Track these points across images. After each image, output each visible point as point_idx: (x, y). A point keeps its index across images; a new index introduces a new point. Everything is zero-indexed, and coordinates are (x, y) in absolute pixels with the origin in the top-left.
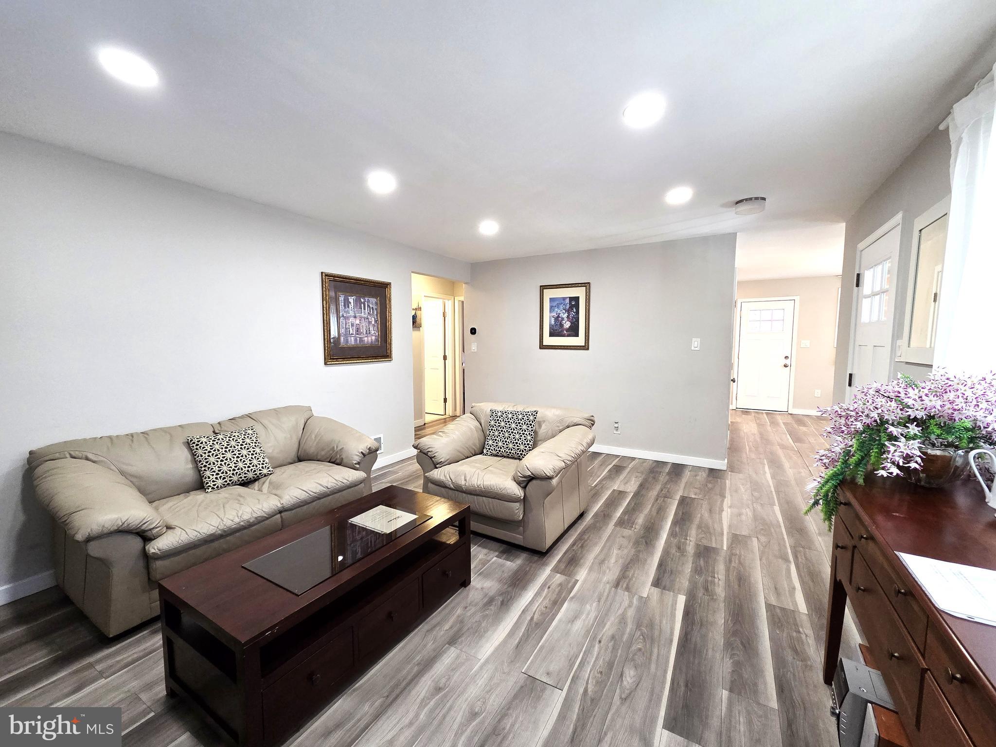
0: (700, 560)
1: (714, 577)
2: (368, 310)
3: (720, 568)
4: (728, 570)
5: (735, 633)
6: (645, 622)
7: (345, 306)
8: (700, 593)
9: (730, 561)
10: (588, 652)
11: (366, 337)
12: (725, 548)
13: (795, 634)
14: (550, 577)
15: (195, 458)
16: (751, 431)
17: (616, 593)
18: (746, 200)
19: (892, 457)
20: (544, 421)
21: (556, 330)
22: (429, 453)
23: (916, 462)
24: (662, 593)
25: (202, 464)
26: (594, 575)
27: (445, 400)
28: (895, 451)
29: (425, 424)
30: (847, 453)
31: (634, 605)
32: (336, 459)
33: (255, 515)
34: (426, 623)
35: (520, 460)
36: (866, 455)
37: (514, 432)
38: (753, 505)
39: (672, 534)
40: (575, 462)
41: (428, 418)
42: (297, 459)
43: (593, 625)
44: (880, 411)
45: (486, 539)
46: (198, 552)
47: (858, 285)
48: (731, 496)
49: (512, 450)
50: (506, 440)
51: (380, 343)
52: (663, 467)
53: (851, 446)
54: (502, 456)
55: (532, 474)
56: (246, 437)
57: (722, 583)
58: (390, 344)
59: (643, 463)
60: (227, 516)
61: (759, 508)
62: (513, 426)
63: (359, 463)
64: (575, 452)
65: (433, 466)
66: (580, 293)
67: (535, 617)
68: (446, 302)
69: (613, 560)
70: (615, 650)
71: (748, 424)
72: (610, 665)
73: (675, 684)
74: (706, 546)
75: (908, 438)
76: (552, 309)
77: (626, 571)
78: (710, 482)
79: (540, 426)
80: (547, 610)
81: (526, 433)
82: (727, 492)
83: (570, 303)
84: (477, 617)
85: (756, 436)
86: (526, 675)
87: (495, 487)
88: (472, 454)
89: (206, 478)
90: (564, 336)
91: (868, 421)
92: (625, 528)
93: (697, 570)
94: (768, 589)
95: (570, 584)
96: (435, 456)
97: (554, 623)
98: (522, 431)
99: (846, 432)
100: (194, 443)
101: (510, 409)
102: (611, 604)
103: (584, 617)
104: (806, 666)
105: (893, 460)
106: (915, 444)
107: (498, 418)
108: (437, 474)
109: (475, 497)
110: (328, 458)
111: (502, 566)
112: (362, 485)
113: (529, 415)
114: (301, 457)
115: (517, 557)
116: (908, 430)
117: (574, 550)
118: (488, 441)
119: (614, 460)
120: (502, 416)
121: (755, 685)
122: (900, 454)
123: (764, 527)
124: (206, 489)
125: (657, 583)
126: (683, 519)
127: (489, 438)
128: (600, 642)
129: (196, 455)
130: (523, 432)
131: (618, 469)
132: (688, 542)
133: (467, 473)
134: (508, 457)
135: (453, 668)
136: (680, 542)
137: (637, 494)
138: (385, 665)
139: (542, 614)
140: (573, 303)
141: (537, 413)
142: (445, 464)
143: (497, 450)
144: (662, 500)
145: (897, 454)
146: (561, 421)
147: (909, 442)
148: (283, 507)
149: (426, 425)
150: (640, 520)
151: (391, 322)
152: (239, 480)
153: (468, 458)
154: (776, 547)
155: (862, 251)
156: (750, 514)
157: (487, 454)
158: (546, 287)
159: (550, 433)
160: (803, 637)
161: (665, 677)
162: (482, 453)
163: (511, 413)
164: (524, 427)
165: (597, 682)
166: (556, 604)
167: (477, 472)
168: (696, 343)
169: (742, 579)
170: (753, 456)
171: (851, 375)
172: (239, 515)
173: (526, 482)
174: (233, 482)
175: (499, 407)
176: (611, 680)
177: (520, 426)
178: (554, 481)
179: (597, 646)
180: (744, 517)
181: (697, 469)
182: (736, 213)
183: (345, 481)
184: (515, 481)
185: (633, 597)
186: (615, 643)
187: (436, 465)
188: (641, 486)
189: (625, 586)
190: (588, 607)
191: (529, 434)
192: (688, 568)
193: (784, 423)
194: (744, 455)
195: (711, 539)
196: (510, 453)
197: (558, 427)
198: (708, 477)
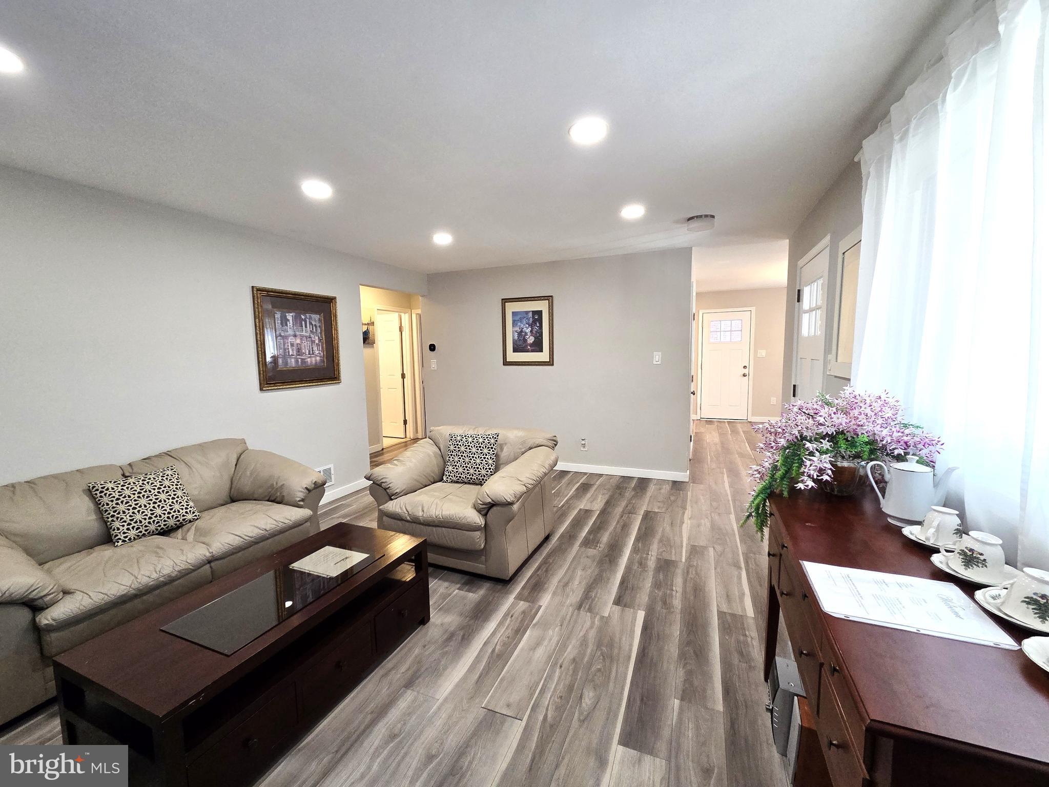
0: (659, 574)
1: (672, 590)
2: (310, 328)
3: (678, 582)
4: (685, 582)
5: (689, 643)
6: (606, 641)
7: (282, 324)
8: (659, 607)
9: (688, 572)
10: (550, 677)
11: (309, 357)
12: (684, 560)
13: (742, 638)
14: (513, 606)
15: (100, 508)
16: (713, 441)
17: (578, 615)
18: (697, 217)
19: (808, 471)
20: (506, 444)
21: (520, 345)
22: (383, 484)
23: (828, 475)
24: (623, 610)
25: (109, 514)
26: (557, 599)
27: (405, 422)
28: (811, 465)
29: (383, 449)
30: (775, 468)
31: (595, 626)
32: (276, 497)
33: (177, 568)
34: (380, 668)
35: (482, 485)
36: (789, 469)
37: (475, 456)
38: (711, 515)
39: (635, 550)
40: (537, 484)
41: (387, 442)
42: (229, 500)
43: (555, 650)
44: (800, 428)
45: (448, 571)
46: (105, 617)
47: (799, 301)
48: (692, 507)
49: (473, 475)
50: (467, 465)
51: (325, 365)
52: (629, 483)
53: (778, 461)
54: (463, 483)
55: (493, 501)
56: (164, 478)
57: (679, 595)
58: (338, 364)
59: (611, 479)
60: (142, 572)
61: (716, 517)
62: (474, 450)
63: (303, 500)
64: (536, 475)
65: (387, 498)
66: (542, 306)
67: (498, 647)
68: (403, 315)
69: (576, 582)
70: (575, 672)
71: (710, 433)
72: (570, 688)
73: (631, 700)
74: (666, 560)
75: (822, 453)
76: (514, 323)
77: (588, 592)
78: (672, 494)
79: (502, 449)
80: (510, 640)
81: (487, 457)
82: (688, 504)
83: (533, 317)
84: (436, 655)
85: (717, 446)
86: (485, 710)
87: (454, 516)
88: (432, 482)
89: (114, 530)
90: (528, 351)
91: (790, 438)
92: (590, 548)
93: (657, 585)
94: (721, 597)
95: (534, 611)
96: (389, 487)
97: (516, 653)
98: (483, 455)
99: (774, 448)
100: (97, 490)
101: (471, 432)
102: (573, 627)
103: (546, 643)
104: (750, 667)
105: (809, 473)
106: (826, 458)
107: (458, 443)
108: (392, 506)
109: (434, 529)
110: (266, 496)
111: (464, 598)
112: (308, 524)
113: (490, 438)
114: (234, 497)
115: (480, 587)
116: (822, 445)
117: (538, 575)
118: (447, 468)
119: (582, 478)
120: (462, 440)
121: (704, 690)
122: (815, 468)
123: (719, 535)
124: (114, 543)
125: (618, 601)
126: (645, 535)
127: (448, 464)
128: (561, 667)
129: (100, 504)
130: (485, 456)
131: (585, 487)
132: (649, 556)
133: (424, 505)
134: (469, 483)
135: (409, 713)
136: (641, 558)
137: (604, 512)
138: (335, 718)
139: (504, 644)
140: (536, 317)
141: (498, 436)
142: (401, 494)
143: (457, 477)
144: (627, 516)
145: (812, 468)
146: (523, 443)
147: (822, 456)
148: (213, 556)
149: (384, 451)
150: (605, 538)
151: (338, 341)
152: (157, 530)
153: (426, 486)
154: (730, 556)
155: (801, 268)
156: (708, 525)
157: (447, 481)
158: (508, 301)
159: (512, 454)
160: (749, 639)
161: (622, 693)
162: (441, 480)
163: (471, 436)
164: (486, 451)
165: (556, 708)
166: (519, 632)
167: (435, 502)
168: (657, 358)
169: (698, 589)
170: (714, 466)
171: (794, 386)
172: (158, 570)
173: (487, 509)
174: (150, 532)
175: (458, 431)
176: (570, 704)
177: (481, 450)
178: (515, 507)
179: (558, 670)
180: (702, 528)
181: (661, 482)
182: (688, 230)
183: (287, 521)
184: (475, 509)
185: (595, 617)
186: (575, 667)
187: (391, 497)
188: (608, 503)
189: (587, 607)
190: (551, 632)
191: (491, 458)
192: (648, 584)
193: (744, 432)
194: (706, 466)
195: (671, 552)
196: (471, 478)
197: (520, 449)
198: (672, 489)
